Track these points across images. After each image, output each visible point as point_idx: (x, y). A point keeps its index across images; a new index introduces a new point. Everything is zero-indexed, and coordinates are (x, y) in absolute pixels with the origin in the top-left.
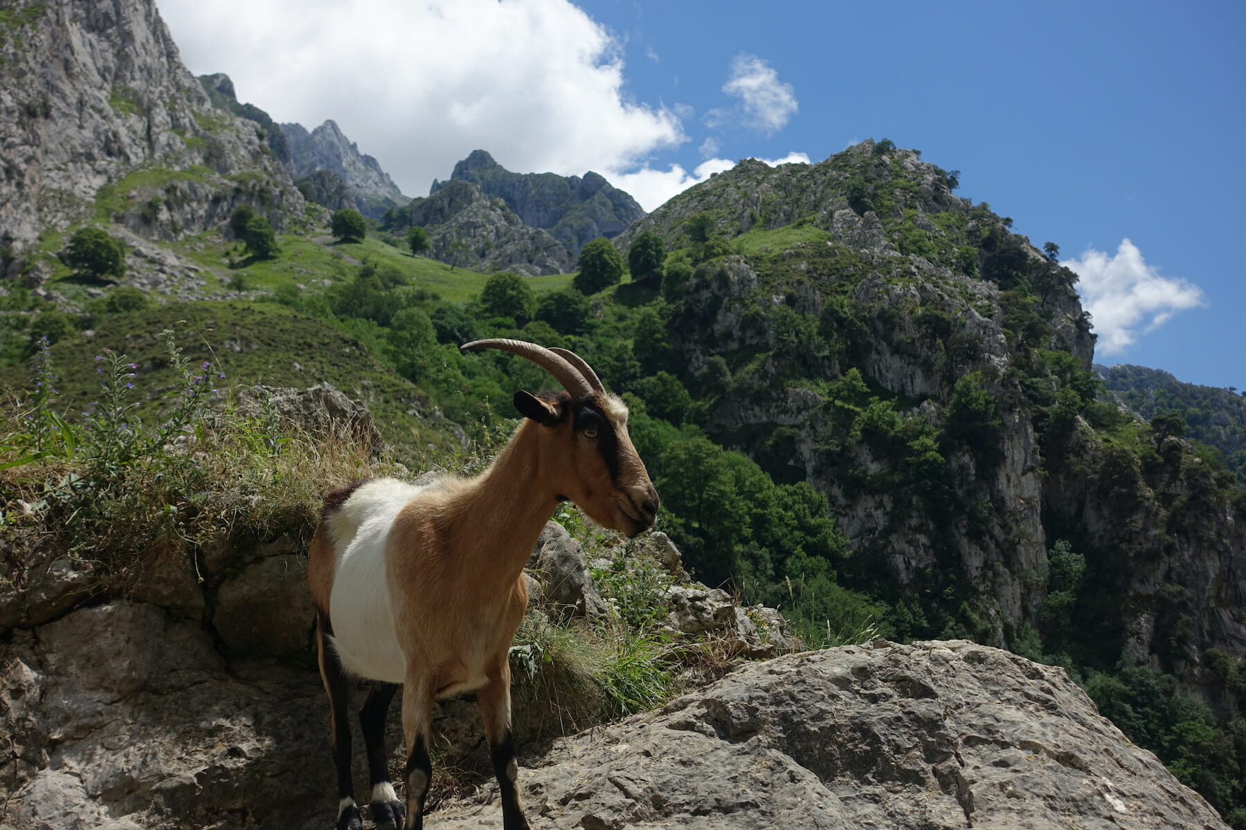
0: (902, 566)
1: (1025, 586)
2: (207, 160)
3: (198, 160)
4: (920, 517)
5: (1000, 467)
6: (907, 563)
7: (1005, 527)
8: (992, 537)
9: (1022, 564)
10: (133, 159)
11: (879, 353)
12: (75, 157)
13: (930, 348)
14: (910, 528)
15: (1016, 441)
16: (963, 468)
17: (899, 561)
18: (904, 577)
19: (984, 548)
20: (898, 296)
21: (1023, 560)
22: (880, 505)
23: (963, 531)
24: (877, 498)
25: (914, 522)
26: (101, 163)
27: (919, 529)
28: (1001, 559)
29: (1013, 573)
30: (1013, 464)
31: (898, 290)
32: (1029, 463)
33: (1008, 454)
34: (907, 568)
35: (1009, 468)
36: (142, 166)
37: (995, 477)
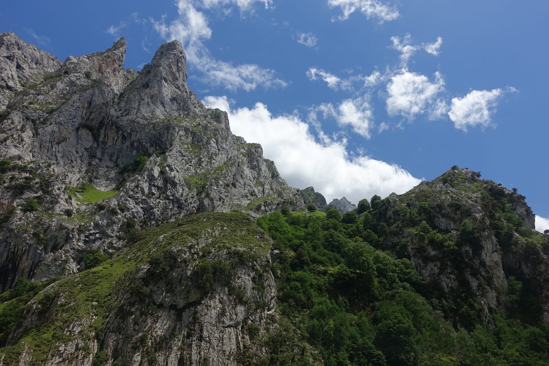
0: (445, 286)
1: (498, 293)
2: (278, 196)
3: (276, 196)
4: (451, 269)
5: (482, 250)
6: (447, 285)
7: (487, 272)
8: (481, 275)
9: (495, 285)
10: (258, 196)
11: (438, 218)
12: (243, 196)
13: (454, 214)
14: (447, 273)
15: (488, 241)
16: (466, 251)
17: (444, 284)
18: (446, 290)
19: (478, 279)
20: (443, 200)
21: (496, 283)
22: (436, 265)
23: (469, 273)
24: (434, 263)
25: (449, 271)
26: (249, 198)
27: (451, 273)
28: (486, 283)
29: (491, 288)
30: (487, 249)
31: (443, 198)
32: (494, 249)
33: (485, 246)
34: (447, 287)
35: (486, 251)
36: (261, 198)
37: (481, 254)
